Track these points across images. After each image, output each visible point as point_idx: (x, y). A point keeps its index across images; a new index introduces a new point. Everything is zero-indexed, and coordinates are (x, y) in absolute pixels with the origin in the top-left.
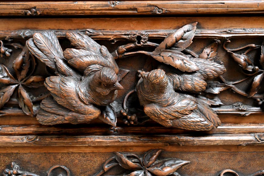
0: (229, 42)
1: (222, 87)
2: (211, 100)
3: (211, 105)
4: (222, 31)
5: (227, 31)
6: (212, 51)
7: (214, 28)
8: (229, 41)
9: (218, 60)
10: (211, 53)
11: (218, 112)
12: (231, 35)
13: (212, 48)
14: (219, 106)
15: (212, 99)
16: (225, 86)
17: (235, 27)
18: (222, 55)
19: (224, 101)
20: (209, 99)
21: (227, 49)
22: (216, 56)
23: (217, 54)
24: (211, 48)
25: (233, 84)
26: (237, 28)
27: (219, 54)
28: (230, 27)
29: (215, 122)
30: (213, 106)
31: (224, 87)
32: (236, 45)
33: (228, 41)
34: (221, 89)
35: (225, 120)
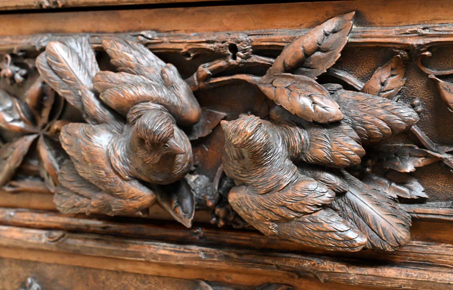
0: (425, 55)
1: (422, 158)
2: (399, 187)
3: (396, 197)
4: (407, 31)
5: (419, 30)
6: (392, 75)
7: (395, 24)
8: (427, 53)
9: (412, 95)
10: (391, 78)
11: (415, 215)
12: (428, 41)
13: (392, 69)
14: (420, 201)
15: (402, 183)
16: (427, 156)
17: (444, 19)
18: (418, 85)
19: (433, 190)
20: (393, 184)
21: (427, 70)
22: (404, 85)
23: (406, 81)
24: (390, 68)
25: (448, 153)
26: (448, 22)
27: (411, 82)
28: (431, 20)
29: (388, 237)
30: (402, 200)
31: (426, 157)
32: (450, 63)
33: (424, 53)
34: (421, 162)
35: (440, 235)
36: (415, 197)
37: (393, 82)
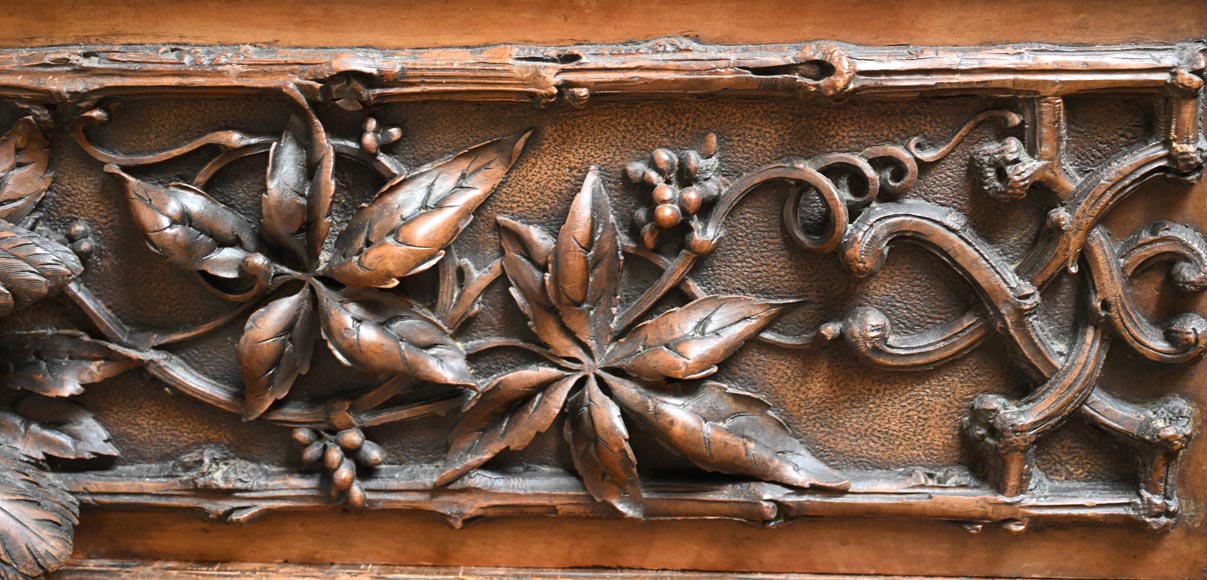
0: (91, 118)
1: (98, 363)
2: (47, 433)
3: (41, 456)
4: (47, 61)
5: (74, 59)
6: (19, 165)
7: (22, 41)
8: (96, 113)
9: (70, 211)
10: (16, 172)
11: (89, 498)
12: (95, 83)
13: (18, 151)
14: (101, 463)
15: (56, 424)
16: (109, 357)
17: (134, 35)
18: (84, 188)
19: (130, 437)
20: (34, 427)
21: (101, 154)
22: (49, 189)
23: (55, 180)
24: (12, 146)
25: (157, 348)
26: (144, 41)
27: (65, 181)
28: (104, 36)
30: (55, 464)
31: (106, 359)
32: (152, 136)
33: (88, 114)
34: (95, 370)
35: (150, 542)
36: (87, 456)
37: (21, 181)
